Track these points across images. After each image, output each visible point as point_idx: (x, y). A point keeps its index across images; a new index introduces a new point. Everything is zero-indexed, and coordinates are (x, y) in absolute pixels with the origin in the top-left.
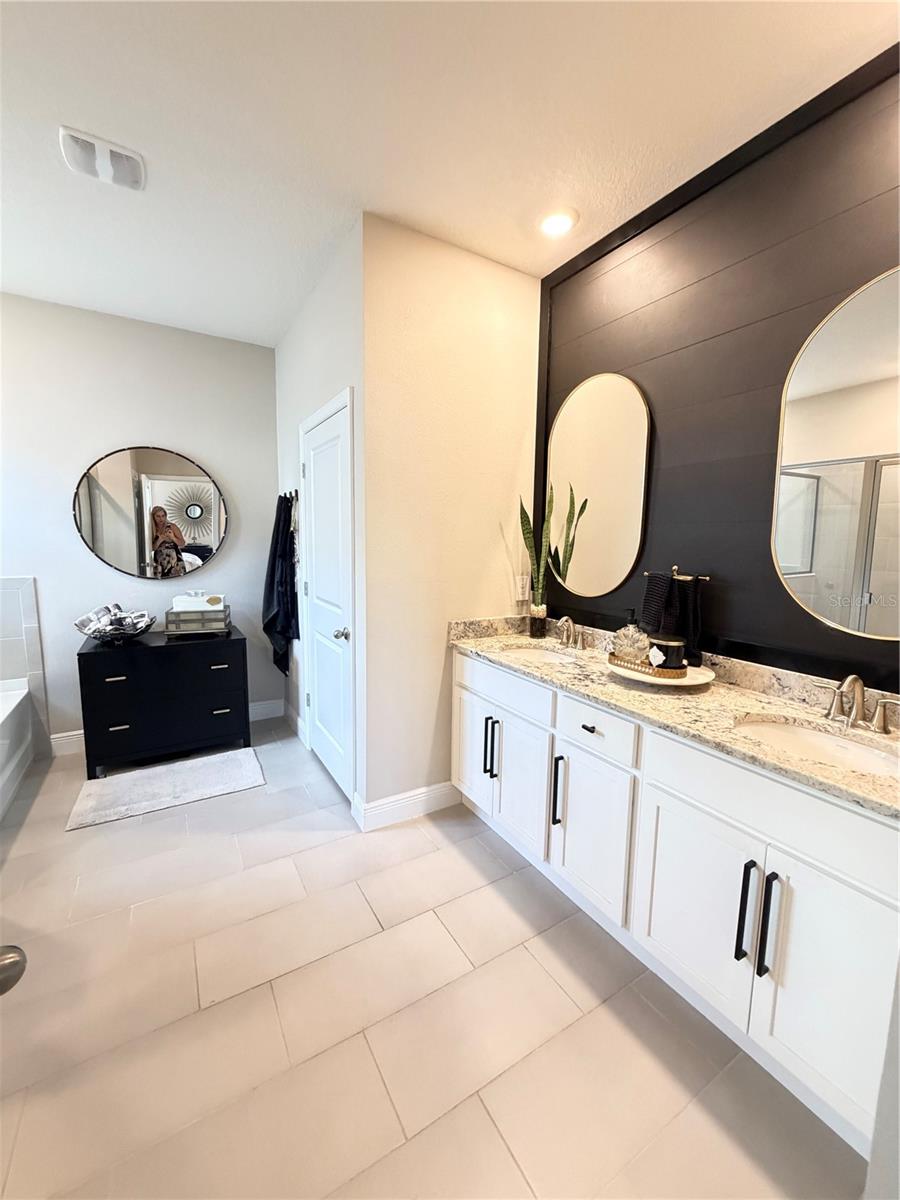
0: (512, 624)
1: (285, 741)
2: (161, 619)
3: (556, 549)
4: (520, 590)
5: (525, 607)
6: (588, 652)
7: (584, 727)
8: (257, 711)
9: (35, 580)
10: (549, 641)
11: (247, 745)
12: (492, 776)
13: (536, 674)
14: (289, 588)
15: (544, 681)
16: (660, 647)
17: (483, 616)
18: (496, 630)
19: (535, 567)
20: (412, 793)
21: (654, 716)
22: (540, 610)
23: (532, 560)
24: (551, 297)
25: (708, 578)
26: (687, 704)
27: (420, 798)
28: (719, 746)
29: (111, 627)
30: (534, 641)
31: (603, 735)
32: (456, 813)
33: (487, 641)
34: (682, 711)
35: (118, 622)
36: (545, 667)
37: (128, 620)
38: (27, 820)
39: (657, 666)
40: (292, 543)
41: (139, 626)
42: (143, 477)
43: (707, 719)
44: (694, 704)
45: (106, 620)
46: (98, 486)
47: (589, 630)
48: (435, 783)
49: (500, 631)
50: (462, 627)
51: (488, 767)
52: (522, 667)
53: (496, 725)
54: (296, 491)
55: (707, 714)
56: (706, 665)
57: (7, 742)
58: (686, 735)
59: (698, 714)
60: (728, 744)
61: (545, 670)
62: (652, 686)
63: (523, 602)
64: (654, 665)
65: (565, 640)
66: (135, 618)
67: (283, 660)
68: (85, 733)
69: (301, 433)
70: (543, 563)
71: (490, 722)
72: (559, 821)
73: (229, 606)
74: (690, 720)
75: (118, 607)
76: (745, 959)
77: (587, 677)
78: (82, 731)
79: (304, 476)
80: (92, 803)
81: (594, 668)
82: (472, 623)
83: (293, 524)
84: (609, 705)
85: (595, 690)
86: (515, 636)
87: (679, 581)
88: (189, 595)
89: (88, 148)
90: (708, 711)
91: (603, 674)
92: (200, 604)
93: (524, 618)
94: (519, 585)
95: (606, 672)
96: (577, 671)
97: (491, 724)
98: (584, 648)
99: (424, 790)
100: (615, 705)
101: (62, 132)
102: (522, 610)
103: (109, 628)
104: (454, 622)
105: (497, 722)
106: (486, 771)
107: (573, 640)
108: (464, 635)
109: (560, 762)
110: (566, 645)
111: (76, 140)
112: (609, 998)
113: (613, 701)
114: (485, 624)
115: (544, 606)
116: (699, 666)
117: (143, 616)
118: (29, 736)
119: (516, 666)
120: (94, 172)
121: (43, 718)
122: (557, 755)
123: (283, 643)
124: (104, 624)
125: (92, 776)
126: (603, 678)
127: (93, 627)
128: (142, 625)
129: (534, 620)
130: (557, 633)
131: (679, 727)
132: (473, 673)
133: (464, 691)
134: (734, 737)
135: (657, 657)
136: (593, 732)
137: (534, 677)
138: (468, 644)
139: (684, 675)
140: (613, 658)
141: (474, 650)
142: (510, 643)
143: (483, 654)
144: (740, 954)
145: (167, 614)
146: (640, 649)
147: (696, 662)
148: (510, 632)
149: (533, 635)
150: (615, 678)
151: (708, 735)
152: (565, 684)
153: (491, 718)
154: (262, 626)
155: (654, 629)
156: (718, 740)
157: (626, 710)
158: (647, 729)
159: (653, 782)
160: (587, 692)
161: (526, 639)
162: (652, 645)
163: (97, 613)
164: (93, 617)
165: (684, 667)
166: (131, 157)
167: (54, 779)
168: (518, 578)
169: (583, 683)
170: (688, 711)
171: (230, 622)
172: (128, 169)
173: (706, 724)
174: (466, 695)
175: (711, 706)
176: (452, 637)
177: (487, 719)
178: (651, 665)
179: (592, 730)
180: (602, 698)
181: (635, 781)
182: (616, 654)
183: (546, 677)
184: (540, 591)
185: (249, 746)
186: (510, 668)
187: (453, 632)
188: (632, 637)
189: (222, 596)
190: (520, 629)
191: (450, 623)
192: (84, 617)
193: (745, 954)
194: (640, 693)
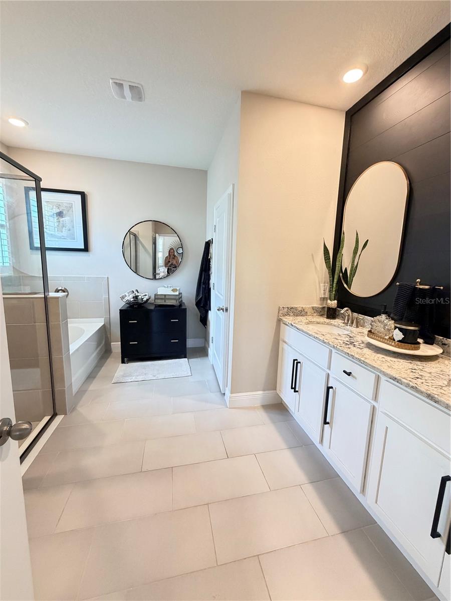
0: (316, 311)
1: (202, 358)
2: (153, 297)
3: (346, 269)
4: (322, 292)
5: (325, 301)
6: (360, 329)
7: (344, 372)
8: (191, 343)
9: (108, 278)
10: (338, 322)
11: (185, 357)
12: (295, 391)
13: (321, 338)
14: (207, 286)
15: (325, 343)
16: (400, 330)
17: (299, 305)
18: (307, 313)
19: (332, 278)
20: (254, 393)
21: (389, 371)
22: (333, 304)
23: (330, 275)
24: (351, 121)
25: (442, 288)
26: (415, 367)
27: (258, 396)
28: (429, 396)
29: (133, 299)
30: (328, 321)
31: (356, 378)
32: (278, 408)
33: (300, 318)
34: (410, 371)
35: (136, 297)
36: (329, 335)
37: (140, 297)
38: (98, 376)
39: (398, 341)
40: (209, 264)
41: (144, 300)
42: (157, 235)
43: (426, 378)
44: (421, 367)
45: (131, 296)
46: (139, 240)
47: (361, 316)
48: (268, 390)
49: (309, 314)
50: (286, 310)
51: (293, 387)
52: (313, 334)
53: (299, 364)
54: (212, 239)
55: (429, 375)
56: (438, 344)
57: (96, 343)
58: (408, 385)
59: (421, 374)
60: (436, 396)
61: (328, 336)
62: (394, 353)
63: (324, 298)
64: (396, 341)
65: (346, 321)
66: (143, 296)
67: (204, 320)
68: (121, 344)
69: (215, 209)
70: (336, 277)
71: (296, 362)
72: (328, 423)
73: (181, 293)
74: (413, 377)
75: (137, 291)
76: (439, 538)
77: (352, 343)
78: (120, 343)
79: (215, 232)
80: (122, 373)
81: (359, 338)
82: (292, 308)
83: (210, 255)
84: (360, 360)
85: (354, 351)
86: (317, 317)
87: (420, 288)
88: (165, 287)
89: (120, 86)
90: (430, 373)
91: (363, 343)
92: (168, 292)
93: (324, 307)
94: (322, 288)
95: (366, 342)
96: (347, 339)
97: (296, 363)
98: (357, 327)
99: (261, 392)
100: (364, 361)
101: (111, 81)
102: (323, 303)
103: (132, 299)
104: (281, 307)
105: (300, 362)
106: (292, 388)
107: (351, 322)
108: (288, 314)
109: (331, 390)
110: (346, 324)
111: (116, 83)
112: (347, 532)
113: (363, 359)
114: (300, 309)
115: (336, 301)
116: (432, 344)
117: (146, 295)
118: (103, 343)
119: (311, 333)
120: (124, 97)
121: (109, 336)
122: (330, 385)
123: (204, 312)
124: (130, 298)
125: (123, 362)
126: (362, 345)
127: (127, 298)
128: (145, 299)
129: (329, 309)
130: (343, 318)
131: (404, 380)
132: (289, 334)
133: (285, 344)
134: (444, 392)
135: (399, 335)
136: (349, 375)
137: (320, 340)
138: (288, 319)
139: (418, 349)
140: (370, 333)
141: (290, 323)
142: (313, 320)
143: (295, 325)
144: (435, 534)
145: (155, 295)
146: (389, 330)
147: (430, 341)
148: (315, 314)
149: (328, 317)
150: (369, 346)
151: (423, 388)
152: (336, 346)
153: (297, 360)
154: (195, 303)
155: (399, 318)
156: (429, 392)
157: (370, 365)
158: (383, 378)
159: (385, 411)
160: (347, 352)
161: (324, 320)
162: (396, 328)
163: (128, 293)
164: (127, 295)
165: (419, 343)
166: (138, 87)
167: (110, 361)
168: (322, 285)
169: (347, 346)
170: (414, 371)
171: (182, 301)
172: (137, 92)
173: (424, 381)
174: (285, 346)
175: (433, 370)
176: (280, 315)
177: (294, 360)
178: (394, 340)
179: (349, 374)
180: (357, 356)
181: (374, 408)
182: (373, 331)
183: (326, 341)
184: (334, 293)
185: (186, 358)
186: (307, 334)
187: (281, 312)
188: (384, 322)
189: (178, 289)
190: (321, 313)
191: (280, 307)
192: (124, 294)
193: (439, 536)
194: (383, 356)
